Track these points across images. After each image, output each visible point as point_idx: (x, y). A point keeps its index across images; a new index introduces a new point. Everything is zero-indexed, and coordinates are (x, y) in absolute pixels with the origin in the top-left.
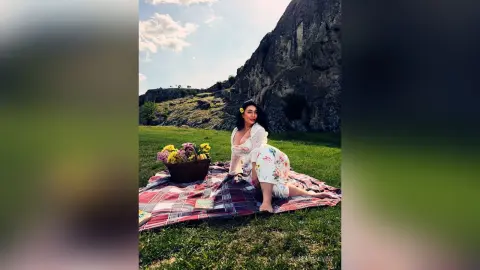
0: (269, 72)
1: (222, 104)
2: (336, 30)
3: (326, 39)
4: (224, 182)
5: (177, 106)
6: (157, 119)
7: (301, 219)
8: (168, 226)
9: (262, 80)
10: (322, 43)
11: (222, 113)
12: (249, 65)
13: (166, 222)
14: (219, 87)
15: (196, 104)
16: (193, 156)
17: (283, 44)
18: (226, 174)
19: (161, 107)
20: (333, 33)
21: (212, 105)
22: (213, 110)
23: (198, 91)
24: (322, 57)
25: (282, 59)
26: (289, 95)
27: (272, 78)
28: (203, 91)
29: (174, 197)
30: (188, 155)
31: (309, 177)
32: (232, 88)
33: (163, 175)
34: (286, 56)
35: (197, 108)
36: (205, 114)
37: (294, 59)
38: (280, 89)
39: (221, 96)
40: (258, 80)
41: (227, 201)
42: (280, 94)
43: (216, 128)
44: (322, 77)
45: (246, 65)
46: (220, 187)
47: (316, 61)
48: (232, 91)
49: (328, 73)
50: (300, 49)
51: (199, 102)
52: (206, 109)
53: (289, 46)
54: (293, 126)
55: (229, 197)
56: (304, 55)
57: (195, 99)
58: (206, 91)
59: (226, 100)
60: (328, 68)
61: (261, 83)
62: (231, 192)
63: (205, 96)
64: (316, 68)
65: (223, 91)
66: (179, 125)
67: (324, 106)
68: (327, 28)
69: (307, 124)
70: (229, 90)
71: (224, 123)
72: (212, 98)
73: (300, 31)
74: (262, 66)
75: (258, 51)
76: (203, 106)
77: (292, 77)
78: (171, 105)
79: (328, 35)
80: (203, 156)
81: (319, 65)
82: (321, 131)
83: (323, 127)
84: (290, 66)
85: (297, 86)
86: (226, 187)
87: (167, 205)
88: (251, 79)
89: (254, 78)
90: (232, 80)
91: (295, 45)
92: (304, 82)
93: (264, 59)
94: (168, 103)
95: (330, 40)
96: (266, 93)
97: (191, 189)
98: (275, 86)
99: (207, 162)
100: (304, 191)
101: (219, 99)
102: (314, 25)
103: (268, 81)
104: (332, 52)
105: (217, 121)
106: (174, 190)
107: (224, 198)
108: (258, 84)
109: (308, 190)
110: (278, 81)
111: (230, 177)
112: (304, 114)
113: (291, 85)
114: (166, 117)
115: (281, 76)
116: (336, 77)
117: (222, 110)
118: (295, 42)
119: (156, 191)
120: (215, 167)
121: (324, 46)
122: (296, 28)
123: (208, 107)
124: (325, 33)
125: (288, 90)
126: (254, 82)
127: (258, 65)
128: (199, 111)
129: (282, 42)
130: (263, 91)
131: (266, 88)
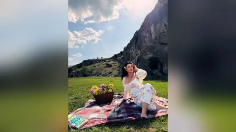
0: (139, 48)
1: (117, 64)
3: (166, 31)
4: (122, 103)
5: (97, 67)
6: (88, 73)
7: (163, 121)
8: (96, 126)
10: (164, 32)
11: (118, 69)
12: (129, 46)
13: (95, 124)
14: (116, 56)
15: (105, 65)
16: (106, 90)
17: (145, 35)
18: (122, 99)
19: (89, 68)
21: (113, 65)
22: (114, 67)
23: (106, 59)
24: (164, 39)
25: (145, 41)
26: (150, 58)
27: (140, 49)
28: (108, 59)
29: (98, 111)
30: (103, 90)
31: (165, 99)
33: (92, 101)
34: (147, 40)
35: (106, 67)
36: (110, 69)
37: (151, 41)
38: (145, 55)
39: (117, 61)
40: (134, 52)
41: (124, 113)
42: (145, 57)
43: (115, 76)
46: (120, 105)
47: (162, 41)
48: (122, 58)
50: (153, 36)
51: (107, 64)
53: (148, 35)
54: (154, 73)
55: (124, 110)
56: (156, 39)
57: (105, 63)
59: (120, 62)
61: (136, 53)
62: (125, 108)
63: (109, 61)
64: (162, 44)
65: (118, 58)
66: (98, 76)
70: (120, 58)
71: (119, 73)
72: (113, 62)
73: (152, 29)
74: (136, 45)
75: (133, 39)
76: (109, 66)
77: (151, 49)
78: (94, 66)
80: (110, 90)
81: (165, 42)
84: (149, 44)
85: (154, 53)
86: (123, 106)
87: (95, 115)
88: (131, 52)
89: (133, 51)
90: (121, 53)
91: (151, 35)
92: (158, 51)
93: (136, 42)
94: (93, 65)
97: (106, 107)
98: (143, 54)
99: (113, 93)
100: (163, 106)
101: (116, 62)
103: (139, 52)
105: (115, 72)
106: (97, 108)
107: (122, 111)
108: (134, 54)
109: (165, 106)
110: (144, 51)
111: (124, 101)
112: (159, 66)
113: (151, 53)
114: (92, 73)
115: (145, 49)
117: (118, 67)
118: (151, 33)
119: (89, 108)
120: (117, 96)
121: (165, 34)
122: (150, 27)
123: (111, 66)
124: (165, 27)
125: (149, 55)
126: (132, 53)
127: (134, 45)
128: (107, 69)
129: (144, 34)
130: (137, 57)
131: (138, 55)
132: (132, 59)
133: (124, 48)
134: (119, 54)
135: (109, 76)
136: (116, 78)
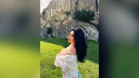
2: (59, 12)
3: (57, 14)
9: (43, 22)
20: (58, 13)
24: (57, 18)
25: (48, 17)
34: (48, 16)
37: (50, 17)
38: (47, 25)
40: (42, 21)
44: (56, 24)
47: (56, 19)
49: (58, 23)
50: (52, 15)
53: (49, 14)
56: (53, 17)
60: (58, 21)
64: (56, 21)
68: (57, 11)
69: (52, 36)
74: (43, 17)
77: (50, 22)
84: (50, 19)
92: (53, 24)
95: (58, 15)
102: (54, 10)
103: (45, 22)
104: (59, 17)
112: (52, 33)
113: (49, 24)
115: (47, 22)
122: (51, 9)
126: (41, 22)
129: (48, 12)
130: (44, 25)
131: (44, 24)
132: (41, 25)
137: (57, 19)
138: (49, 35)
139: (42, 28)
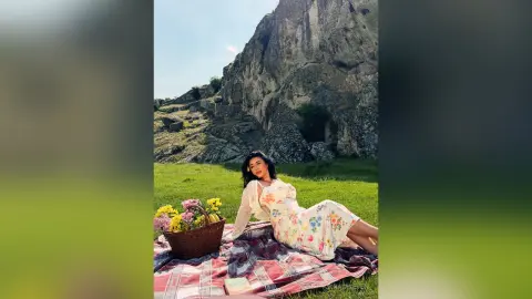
0: (272, 73)
1: (202, 121)
2: (365, 12)
3: (351, 25)
9: (263, 84)
10: (346, 30)
11: (203, 136)
12: (241, 63)
14: (196, 94)
15: (161, 123)
17: (290, 32)
20: (360, 17)
21: (186, 124)
22: (188, 131)
24: (347, 50)
25: (289, 52)
26: (304, 105)
27: (274, 76)
28: (169, 102)
32: (217, 96)
34: (296, 48)
35: (163, 129)
36: (177, 138)
37: (308, 53)
38: (291, 98)
39: (202, 110)
40: (256, 84)
42: (290, 105)
43: (195, 160)
44: (350, 78)
45: (236, 63)
47: (340, 56)
48: (218, 101)
49: (356, 72)
50: (316, 39)
51: (166, 121)
52: (178, 131)
53: (299, 34)
54: (313, 152)
56: (322, 47)
57: (158, 115)
58: (174, 102)
59: (209, 114)
60: (357, 65)
61: (260, 89)
63: (173, 110)
64: (341, 65)
65: (203, 101)
67: (356, 119)
68: (352, 9)
69: (333, 147)
70: (212, 100)
71: (208, 151)
72: (185, 113)
73: (313, 13)
74: (261, 62)
75: (253, 41)
76: (173, 126)
77: (307, 78)
79: (354, 19)
81: (346, 61)
82: (354, 156)
83: (357, 150)
84: (302, 62)
85: (315, 92)
88: (247, 83)
89: (253, 81)
90: (216, 85)
91: (308, 32)
92: (325, 87)
93: (263, 53)
96: (270, 102)
98: (283, 93)
101: (198, 114)
103: (272, 85)
104: (361, 43)
105: (196, 148)
108: (257, 92)
110: (287, 85)
112: (328, 133)
113: (306, 89)
115: (291, 78)
116: (370, 78)
117: (204, 131)
118: (308, 27)
121: (349, 35)
122: (308, 8)
123: (180, 127)
124: (350, 15)
125: (301, 99)
127: (255, 62)
128: (166, 135)
129: (289, 27)
130: (266, 100)
131: (270, 96)
132: (250, 107)
133: (225, 69)
134: (206, 88)
135: (173, 161)
136: (198, 166)
137: (346, 53)
138: (317, 148)
139: (254, 119)
